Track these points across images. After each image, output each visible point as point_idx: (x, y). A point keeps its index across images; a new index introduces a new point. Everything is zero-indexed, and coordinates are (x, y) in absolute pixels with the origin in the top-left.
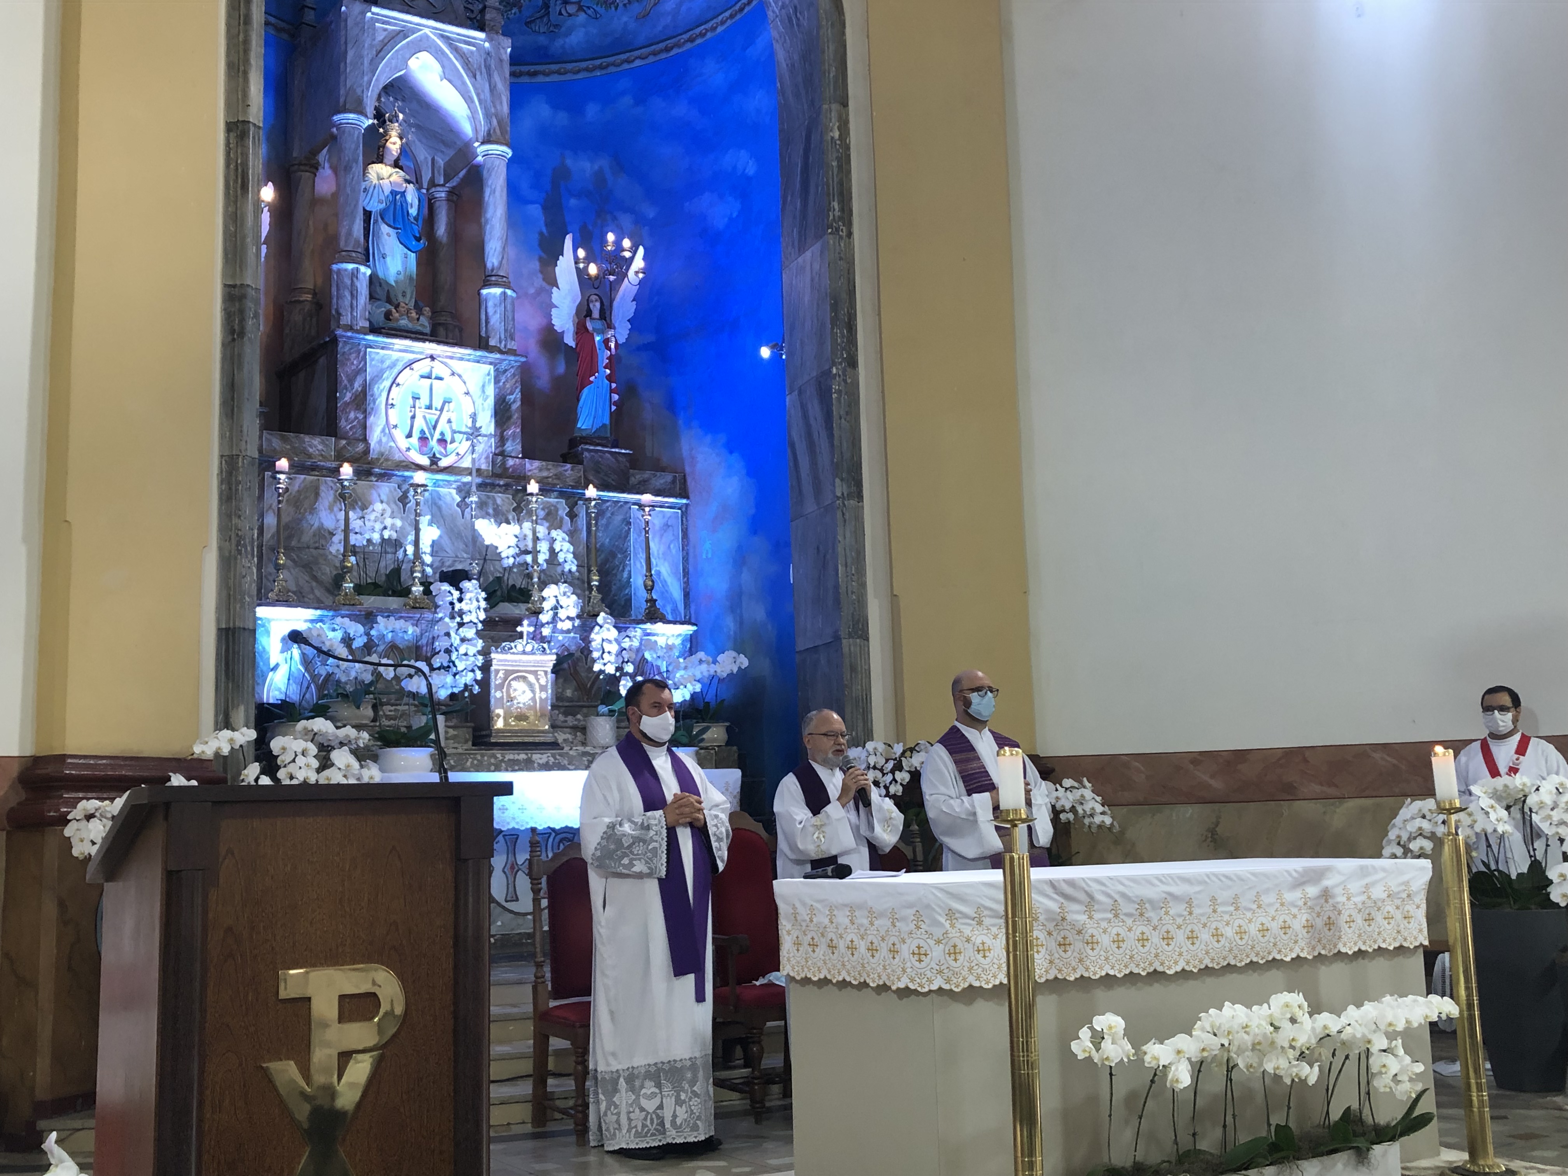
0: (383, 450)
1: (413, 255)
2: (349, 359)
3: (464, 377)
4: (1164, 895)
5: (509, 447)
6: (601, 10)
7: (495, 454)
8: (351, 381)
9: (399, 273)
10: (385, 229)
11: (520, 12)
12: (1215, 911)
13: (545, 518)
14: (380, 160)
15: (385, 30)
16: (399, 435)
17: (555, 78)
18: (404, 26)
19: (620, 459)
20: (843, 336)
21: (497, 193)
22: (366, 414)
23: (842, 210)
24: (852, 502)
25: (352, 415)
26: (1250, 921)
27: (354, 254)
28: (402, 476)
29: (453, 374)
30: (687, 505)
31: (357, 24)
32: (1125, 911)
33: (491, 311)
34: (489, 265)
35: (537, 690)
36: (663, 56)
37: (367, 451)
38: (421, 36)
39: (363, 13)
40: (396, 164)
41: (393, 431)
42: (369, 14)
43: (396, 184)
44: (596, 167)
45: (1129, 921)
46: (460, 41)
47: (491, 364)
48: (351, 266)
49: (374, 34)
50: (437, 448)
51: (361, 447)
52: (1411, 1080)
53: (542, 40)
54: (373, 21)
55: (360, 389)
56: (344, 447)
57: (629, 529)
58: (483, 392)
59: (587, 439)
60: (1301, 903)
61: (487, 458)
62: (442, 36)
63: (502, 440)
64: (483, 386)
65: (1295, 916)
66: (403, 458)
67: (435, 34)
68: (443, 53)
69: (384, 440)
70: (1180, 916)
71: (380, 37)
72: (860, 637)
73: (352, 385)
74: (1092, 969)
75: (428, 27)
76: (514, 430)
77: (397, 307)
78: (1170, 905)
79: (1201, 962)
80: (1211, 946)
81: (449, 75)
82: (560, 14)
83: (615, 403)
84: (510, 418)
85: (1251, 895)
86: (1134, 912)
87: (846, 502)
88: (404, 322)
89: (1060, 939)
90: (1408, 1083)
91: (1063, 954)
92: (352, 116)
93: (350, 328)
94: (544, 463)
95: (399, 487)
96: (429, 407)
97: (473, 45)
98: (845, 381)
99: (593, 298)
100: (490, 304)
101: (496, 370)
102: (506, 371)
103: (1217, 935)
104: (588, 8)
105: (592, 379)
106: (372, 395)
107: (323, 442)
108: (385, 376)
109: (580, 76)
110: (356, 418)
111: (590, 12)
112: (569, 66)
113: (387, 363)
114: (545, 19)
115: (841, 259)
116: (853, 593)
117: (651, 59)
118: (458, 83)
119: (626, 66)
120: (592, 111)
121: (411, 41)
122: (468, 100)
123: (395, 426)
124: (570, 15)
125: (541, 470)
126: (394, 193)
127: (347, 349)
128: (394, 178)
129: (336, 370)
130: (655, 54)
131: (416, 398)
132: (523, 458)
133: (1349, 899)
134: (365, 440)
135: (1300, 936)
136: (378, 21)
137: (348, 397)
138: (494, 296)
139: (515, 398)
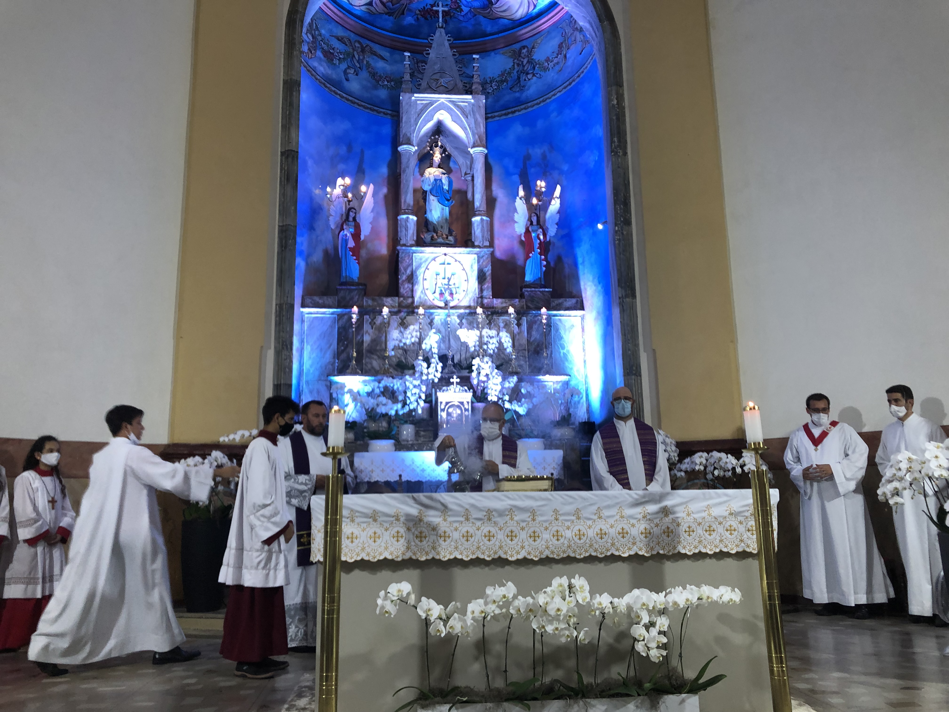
0: (421, 301)
1: (447, 208)
2: (404, 260)
3: (462, 262)
4: (509, 507)
5: (485, 293)
6: (542, 73)
7: (478, 298)
8: (406, 270)
9: (439, 217)
10: (432, 197)
11: (507, 84)
12: (557, 519)
13: (504, 327)
14: (431, 166)
15: (422, 104)
16: (429, 294)
17: (524, 112)
18: (431, 100)
19: (546, 294)
20: (621, 209)
21: (479, 171)
22: (413, 285)
23: (619, 141)
24: (627, 299)
25: (406, 286)
26: (590, 527)
27: (407, 211)
28: (429, 312)
29: (456, 261)
30: (584, 315)
31: (407, 104)
32: (474, 516)
33: (476, 228)
34: (476, 206)
35: (464, 411)
36: (569, 87)
37: (413, 302)
38: (440, 103)
39: (410, 98)
40: (439, 167)
41: (426, 291)
42: (413, 98)
43: (437, 176)
44: (542, 151)
45: (479, 523)
46: (459, 102)
47: (475, 254)
48: (404, 216)
49: (416, 107)
50: (449, 298)
51: (410, 300)
52: (658, 647)
53: (517, 95)
54: (416, 100)
55: (410, 273)
56: (402, 301)
57: (551, 329)
58: (472, 268)
59: (529, 286)
60: (640, 516)
61: (474, 300)
62: (450, 101)
63: (481, 290)
64: (472, 265)
65: (633, 525)
66: (431, 304)
67: (446, 101)
68: (451, 109)
69: (422, 296)
70: (523, 521)
71: (419, 107)
72: (635, 374)
73: (406, 271)
74: (443, 554)
75: (443, 98)
76: (488, 285)
77: (437, 233)
78: (516, 513)
79: (541, 553)
80: (551, 543)
81: (455, 119)
82: (525, 80)
83: (544, 266)
84: (485, 279)
85: (594, 508)
86: (483, 517)
87: (624, 300)
88: (440, 240)
89: (416, 533)
90: (655, 650)
91: (419, 543)
92: (405, 146)
93: (404, 245)
94: (504, 300)
95: (429, 318)
96: (444, 278)
97: (466, 102)
98: (622, 233)
99: (533, 214)
100: (475, 225)
101: (478, 257)
102: (483, 256)
103: (557, 536)
104: (537, 74)
105: (531, 255)
106: (416, 276)
107: (392, 300)
108: (422, 266)
109: (534, 108)
110: (408, 287)
111: (538, 75)
112: (529, 104)
113: (423, 260)
114: (518, 85)
115: (619, 167)
116: (629, 350)
117: (564, 91)
118: (459, 122)
119: (553, 98)
120: (540, 124)
121: (435, 107)
122: (464, 129)
123: (427, 289)
124: (529, 79)
125: (502, 303)
126: (436, 180)
127: (403, 255)
128: (437, 173)
129: (398, 266)
130: (565, 88)
131: (437, 275)
132: (493, 298)
133: (688, 515)
134: (413, 297)
135: (638, 539)
136: (419, 100)
137: (404, 277)
138: (477, 221)
139: (488, 270)
